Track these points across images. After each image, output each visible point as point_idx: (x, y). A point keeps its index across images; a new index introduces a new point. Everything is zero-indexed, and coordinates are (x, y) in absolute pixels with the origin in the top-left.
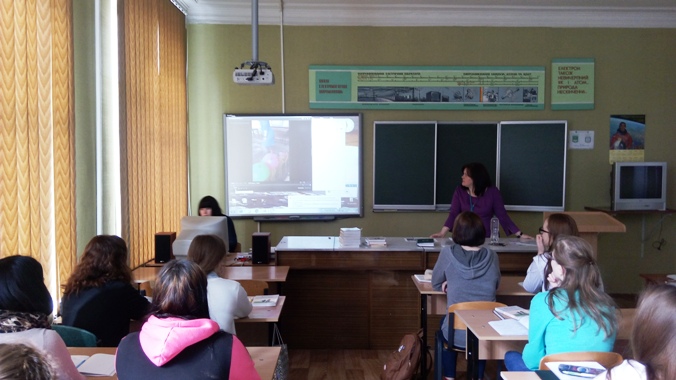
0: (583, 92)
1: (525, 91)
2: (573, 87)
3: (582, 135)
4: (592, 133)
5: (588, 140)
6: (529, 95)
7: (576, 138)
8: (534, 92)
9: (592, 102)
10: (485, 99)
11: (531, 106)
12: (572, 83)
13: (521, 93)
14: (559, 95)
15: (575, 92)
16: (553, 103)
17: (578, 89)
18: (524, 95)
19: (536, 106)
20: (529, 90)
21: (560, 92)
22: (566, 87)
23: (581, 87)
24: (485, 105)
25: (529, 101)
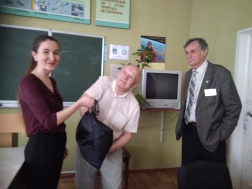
0: (121, 13)
1: (74, 6)
2: (113, 9)
3: (120, 49)
4: (127, 48)
5: (124, 52)
6: (77, 10)
7: (115, 51)
8: (81, 9)
9: (128, 23)
10: (36, 8)
11: (78, 19)
12: (112, 4)
13: (69, 7)
14: (102, 13)
15: (115, 13)
16: (97, 19)
17: (117, 11)
18: (73, 10)
19: (83, 20)
20: (77, 5)
21: (103, 11)
22: (108, 7)
23: (119, 9)
24: (36, 13)
25: (76, 15)
